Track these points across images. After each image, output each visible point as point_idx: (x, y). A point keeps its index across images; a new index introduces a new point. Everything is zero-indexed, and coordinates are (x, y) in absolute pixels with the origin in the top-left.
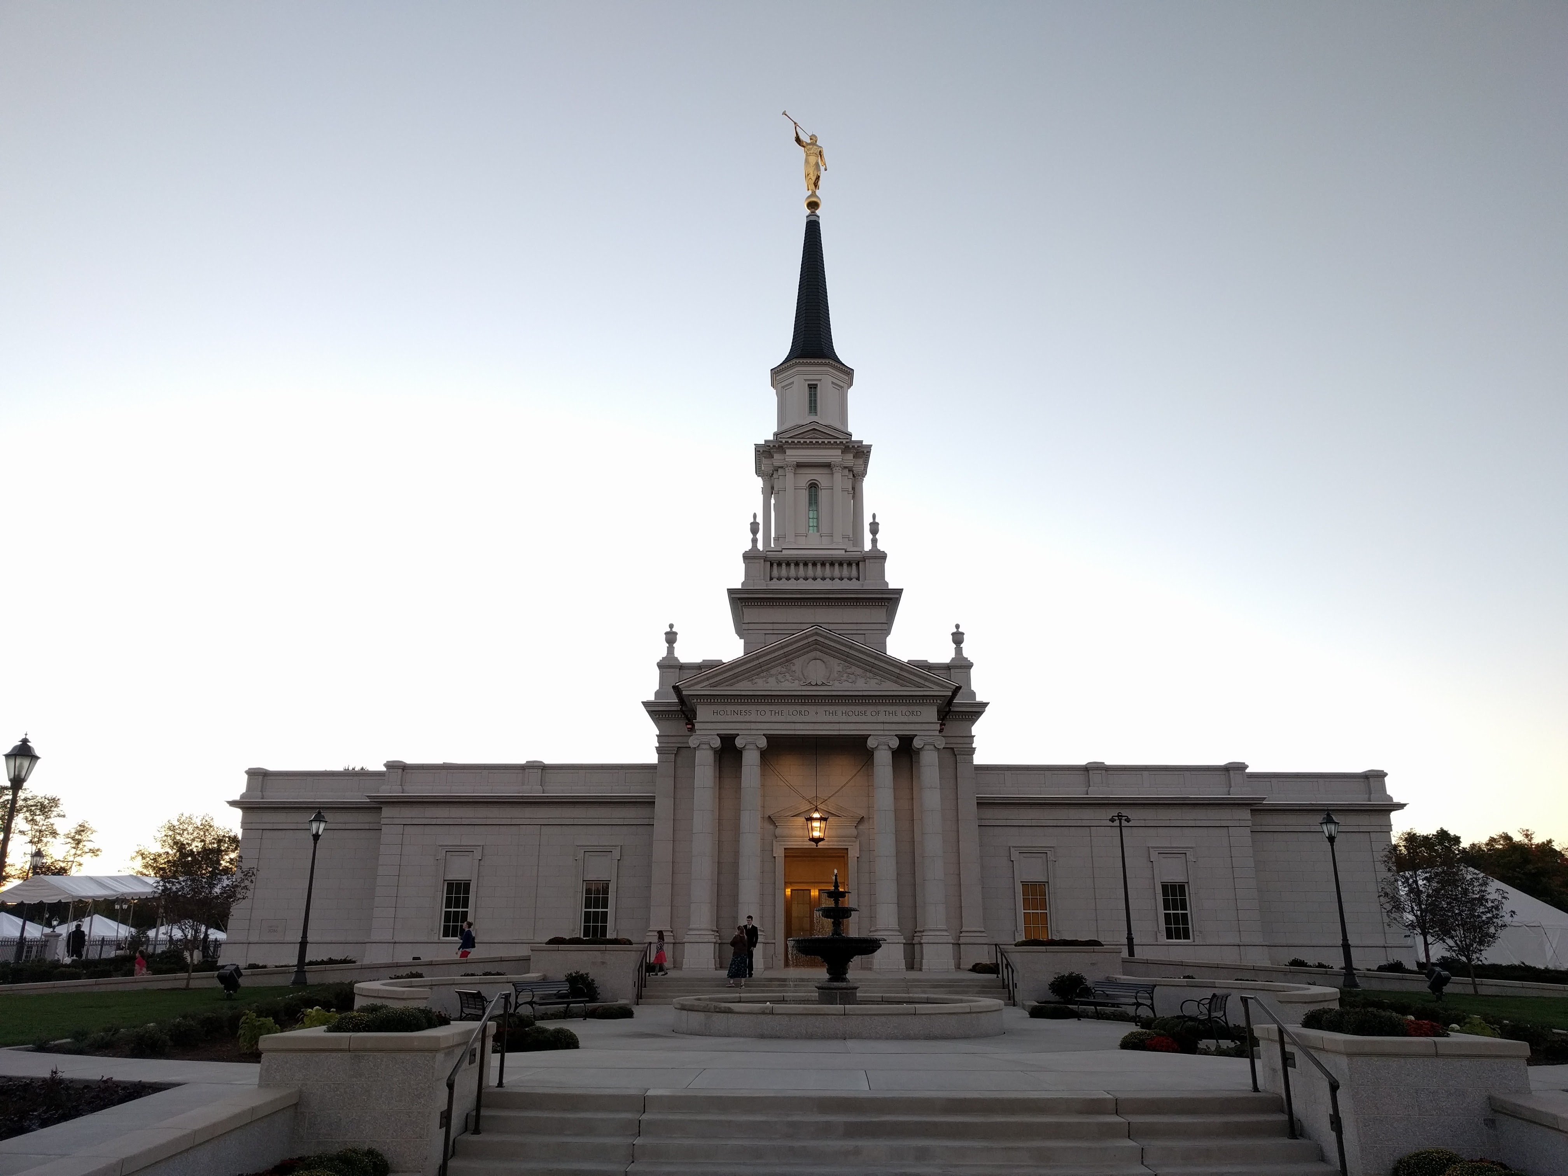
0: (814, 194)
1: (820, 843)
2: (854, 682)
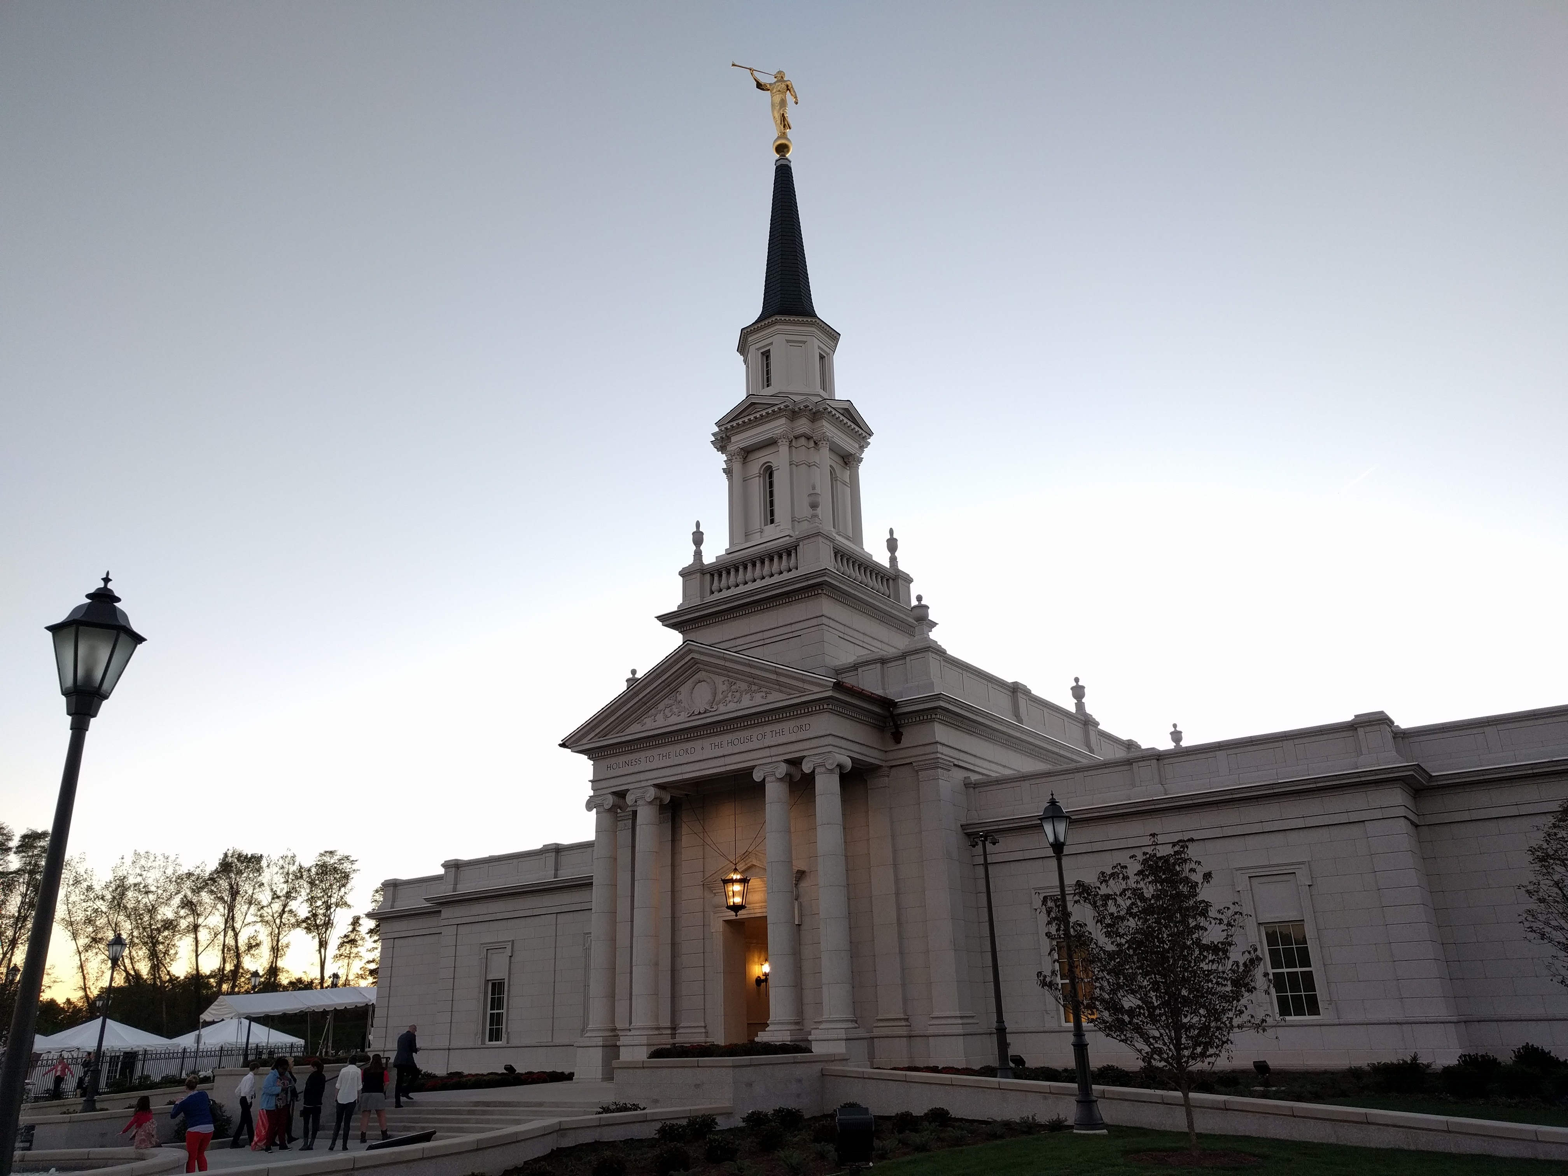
0: (783, 135)
1: (740, 912)
2: (739, 701)
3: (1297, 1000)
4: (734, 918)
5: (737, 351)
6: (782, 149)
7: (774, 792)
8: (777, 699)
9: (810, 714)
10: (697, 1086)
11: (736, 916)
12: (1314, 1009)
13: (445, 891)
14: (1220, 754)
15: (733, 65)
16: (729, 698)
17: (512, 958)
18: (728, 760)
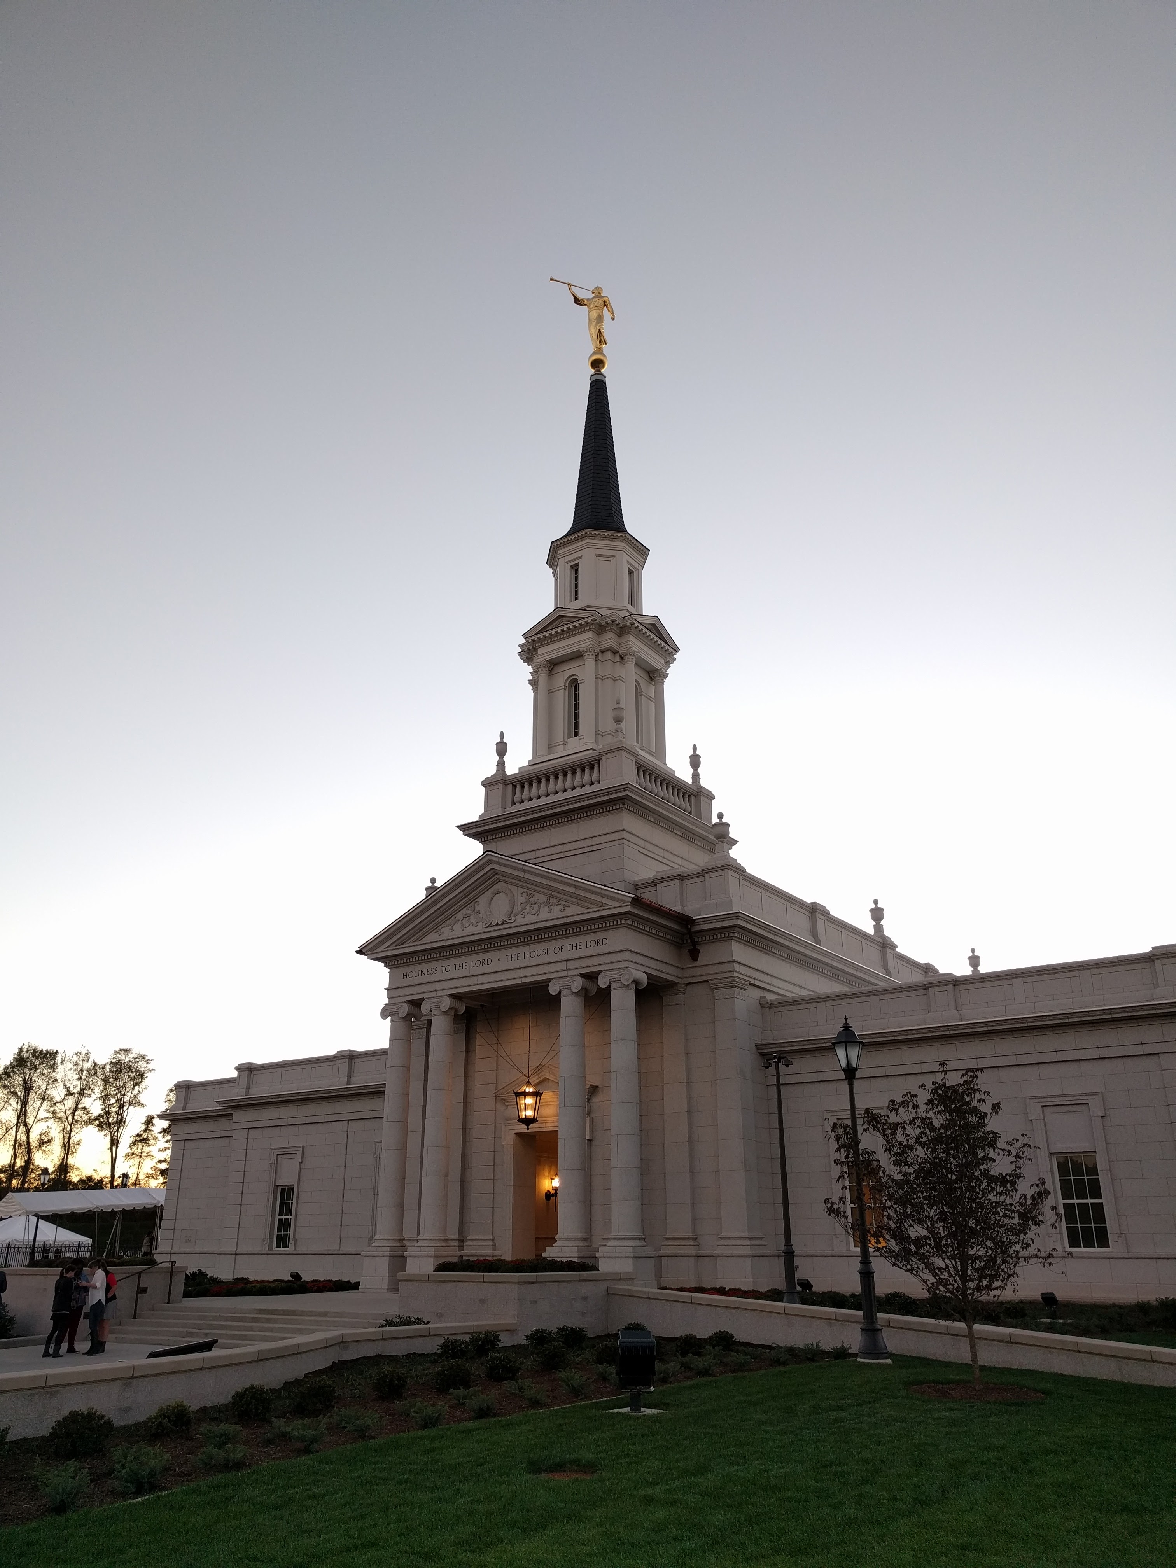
0: (599, 351)
1: (531, 1126)
2: (538, 913)
3: (1087, 1231)
4: (526, 1131)
5: (547, 563)
6: (597, 364)
7: (570, 1006)
8: (574, 912)
9: (608, 929)
10: (482, 1301)
11: (528, 1129)
12: (1104, 1242)
13: (237, 1094)
14: (1017, 982)
15: (552, 280)
16: (527, 910)
17: (303, 1165)
18: (525, 972)
